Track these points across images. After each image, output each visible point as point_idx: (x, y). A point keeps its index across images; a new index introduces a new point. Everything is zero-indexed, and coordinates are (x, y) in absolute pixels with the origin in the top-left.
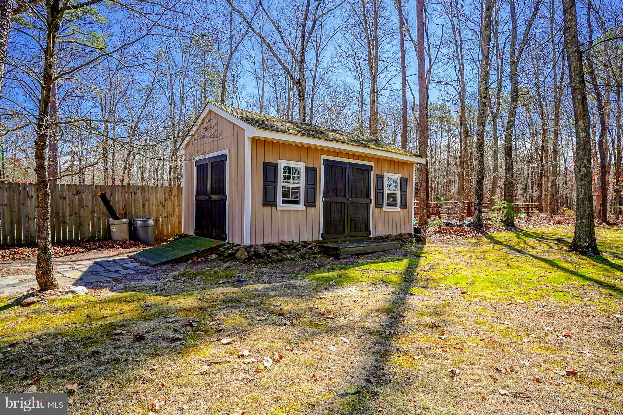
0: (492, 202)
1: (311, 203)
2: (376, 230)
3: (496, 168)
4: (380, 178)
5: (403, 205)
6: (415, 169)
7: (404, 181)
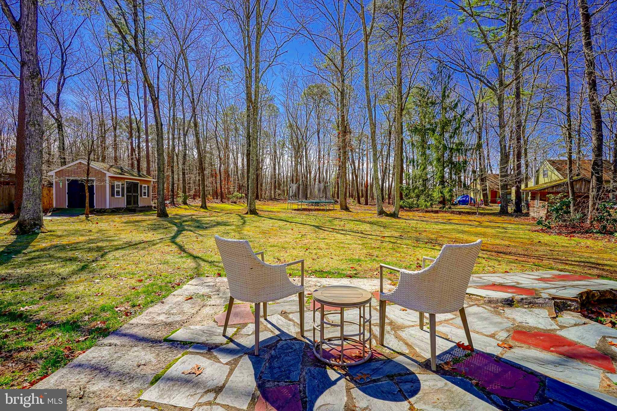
0: (178, 194)
1: (123, 195)
2: (141, 204)
3: (178, 179)
4: (141, 186)
5: (148, 196)
6: (152, 183)
7: (148, 187)
